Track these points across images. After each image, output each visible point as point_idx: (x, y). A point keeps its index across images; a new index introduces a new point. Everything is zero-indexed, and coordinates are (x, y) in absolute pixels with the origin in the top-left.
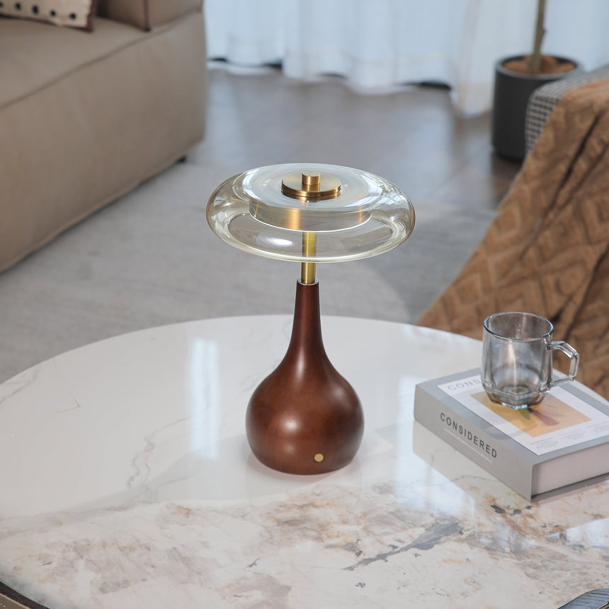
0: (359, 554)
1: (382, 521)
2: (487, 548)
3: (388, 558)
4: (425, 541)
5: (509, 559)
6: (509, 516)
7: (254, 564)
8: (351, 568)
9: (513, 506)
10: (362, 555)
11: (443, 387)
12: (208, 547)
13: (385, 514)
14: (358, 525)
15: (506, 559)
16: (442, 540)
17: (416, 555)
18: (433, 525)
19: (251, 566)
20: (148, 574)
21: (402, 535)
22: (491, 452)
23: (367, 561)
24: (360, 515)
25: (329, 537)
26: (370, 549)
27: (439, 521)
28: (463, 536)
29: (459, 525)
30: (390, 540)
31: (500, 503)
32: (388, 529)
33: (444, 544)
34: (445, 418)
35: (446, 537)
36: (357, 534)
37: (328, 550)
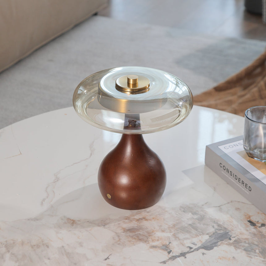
0: (169, 253)
1: (184, 230)
2: (245, 250)
3: (187, 256)
4: (209, 244)
5: (258, 258)
6: (258, 228)
7: (108, 258)
8: (164, 262)
9: (261, 222)
10: (171, 254)
11: (221, 147)
12: (82, 246)
13: (186, 225)
14: (170, 232)
15: (256, 257)
16: (219, 243)
17: (203, 254)
18: (214, 234)
19: (106, 259)
20: (45, 264)
21: (195, 240)
22: (248, 187)
23: (174, 258)
24: (171, 226)
25: (153, 241)
26: (176, 249)
27: (217, 231)
28: (231, 241)
29: (229, 233)
30: (188, 243)
31: (254, 219)
32: (187, 236)
33: (220, 246)
34: (222, 166)
35: (221, 242)
36: (169, 239)
37: (151, 250)
